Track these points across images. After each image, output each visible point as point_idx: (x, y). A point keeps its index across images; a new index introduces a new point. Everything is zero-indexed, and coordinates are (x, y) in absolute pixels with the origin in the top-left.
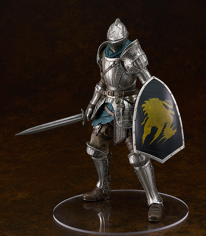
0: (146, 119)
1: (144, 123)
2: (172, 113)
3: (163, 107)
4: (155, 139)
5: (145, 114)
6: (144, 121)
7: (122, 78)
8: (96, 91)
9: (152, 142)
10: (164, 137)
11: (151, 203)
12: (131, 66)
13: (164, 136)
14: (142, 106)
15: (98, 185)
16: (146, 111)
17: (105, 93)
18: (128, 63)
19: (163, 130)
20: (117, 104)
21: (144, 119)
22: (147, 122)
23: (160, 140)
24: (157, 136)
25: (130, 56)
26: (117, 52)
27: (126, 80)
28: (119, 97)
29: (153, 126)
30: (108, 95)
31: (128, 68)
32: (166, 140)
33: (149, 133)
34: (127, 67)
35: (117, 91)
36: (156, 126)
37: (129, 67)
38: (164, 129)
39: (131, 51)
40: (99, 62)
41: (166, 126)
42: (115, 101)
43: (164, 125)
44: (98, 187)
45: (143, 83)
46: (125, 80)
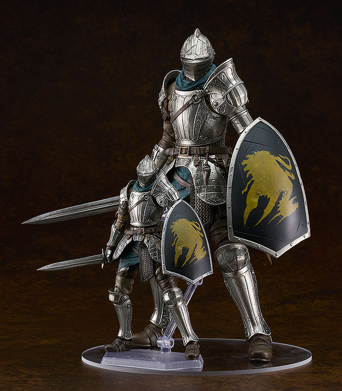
0: (249, 183)
1: (246, 190)
2: (290, 176)
3: (277, 165)
4: (264, 216)
5: (248, 176)
6: (247, 187)
7: (206, 124)
8: (155, 155)
9: (260, 222)
10: (279, 214)
11: (253, 334)
12: (221, 102)
13: (279, 211)
14: (243, 164)
15: (154, 318)
16: (249, 171)
17: (174, 151)
18: (217, 97)
19: (277, 203)
20: (196, 166)
21: (246, 185)
22: (251, 189)
23: (273, 218)
24: (267, 211)
25: (221, 84)
26: (198, 80)
27: (212, 127)
28: (201, 155)
29: (261, 195)
30: (181, 153)
31: (217, 104)
32: (282, 219)
33: (256, 206)
34: (215, 104)
35: (195, 147)
36: (266, 196)
37: (219, 103)
38: (280, 201)
39: (222, 76)
40: (163, 103)
41: (283, 196)
42: (193, 163)
43: (279, 194)
44: (153, 322)
45: (241, 131)
46: (209, 128)
